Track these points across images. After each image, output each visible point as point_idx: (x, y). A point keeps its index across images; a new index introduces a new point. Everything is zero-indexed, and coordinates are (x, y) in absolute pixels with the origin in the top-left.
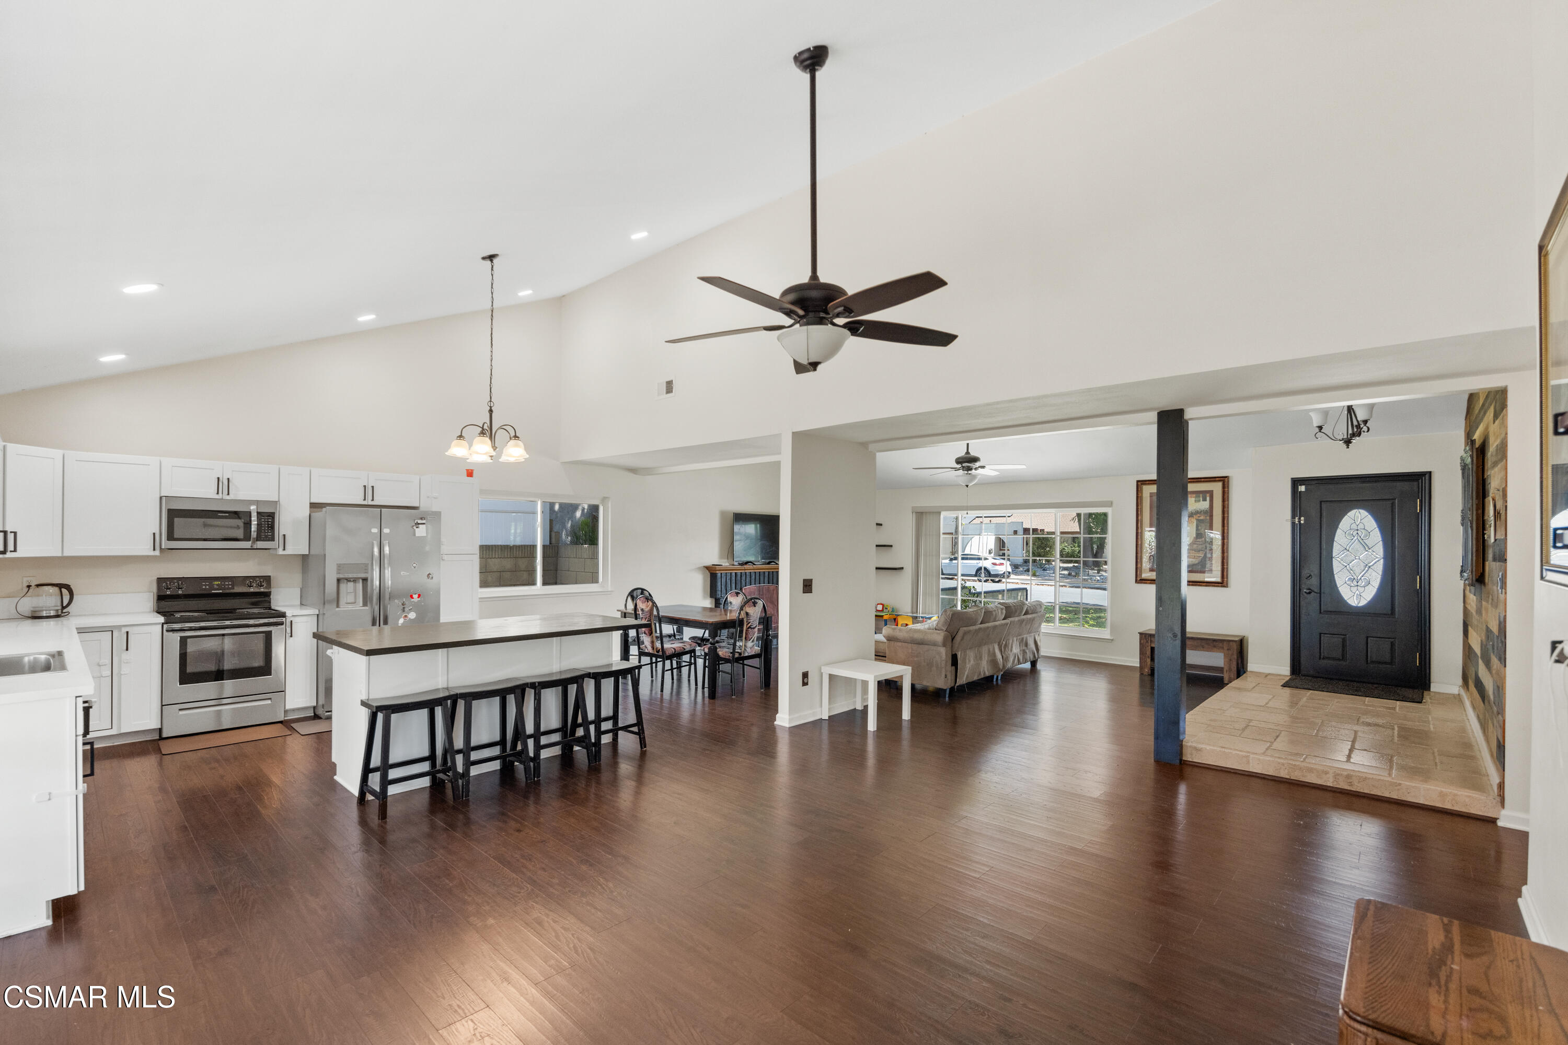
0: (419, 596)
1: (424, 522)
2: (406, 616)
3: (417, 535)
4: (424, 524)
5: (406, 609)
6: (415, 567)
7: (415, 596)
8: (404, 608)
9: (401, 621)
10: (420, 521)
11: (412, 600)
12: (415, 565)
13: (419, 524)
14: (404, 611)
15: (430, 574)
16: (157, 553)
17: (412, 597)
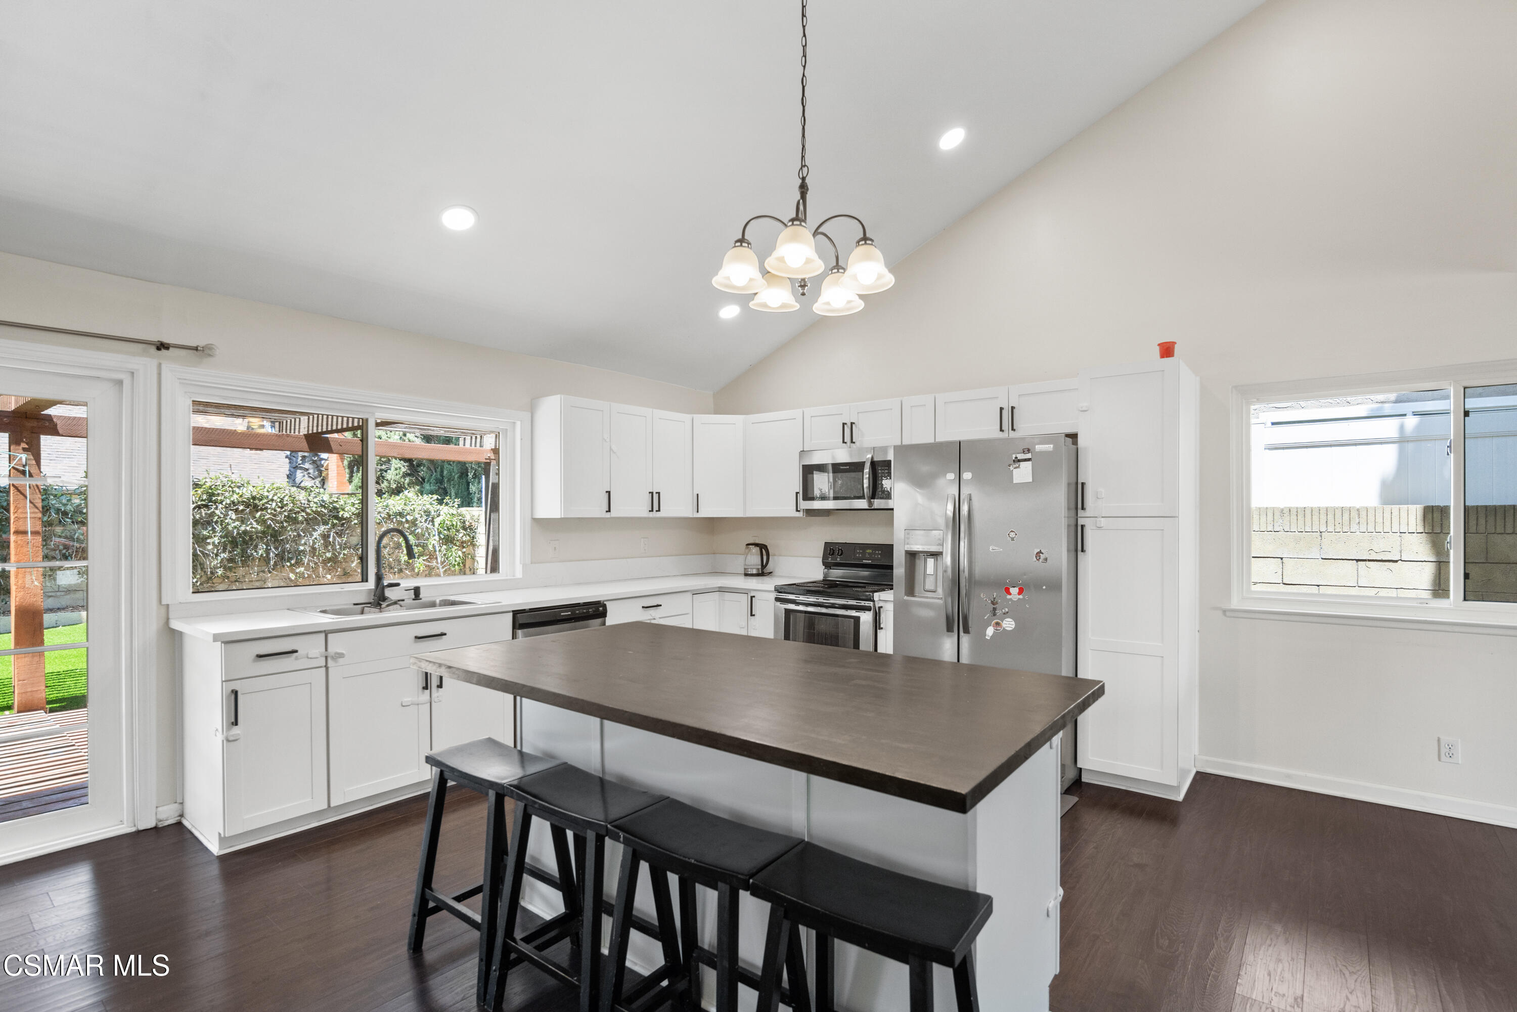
0: (1021, 591)
1: (1029, 456)
2: (998, 624)
3: (1015, 482)
4: (1029, 460)
5: (998, 612)
6: (1013, 539)
7: (1014, 591)
8: (995, 609)
9: (990, 631)
10: (1020, 456)
11: (1009, 597)
12: (1012, 535)
13: (1019, 461)
14: (995, 615)
15: (1040, 552)
16: (800, 514)
17: (1007, 591)
